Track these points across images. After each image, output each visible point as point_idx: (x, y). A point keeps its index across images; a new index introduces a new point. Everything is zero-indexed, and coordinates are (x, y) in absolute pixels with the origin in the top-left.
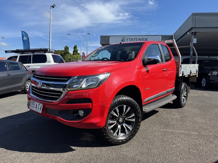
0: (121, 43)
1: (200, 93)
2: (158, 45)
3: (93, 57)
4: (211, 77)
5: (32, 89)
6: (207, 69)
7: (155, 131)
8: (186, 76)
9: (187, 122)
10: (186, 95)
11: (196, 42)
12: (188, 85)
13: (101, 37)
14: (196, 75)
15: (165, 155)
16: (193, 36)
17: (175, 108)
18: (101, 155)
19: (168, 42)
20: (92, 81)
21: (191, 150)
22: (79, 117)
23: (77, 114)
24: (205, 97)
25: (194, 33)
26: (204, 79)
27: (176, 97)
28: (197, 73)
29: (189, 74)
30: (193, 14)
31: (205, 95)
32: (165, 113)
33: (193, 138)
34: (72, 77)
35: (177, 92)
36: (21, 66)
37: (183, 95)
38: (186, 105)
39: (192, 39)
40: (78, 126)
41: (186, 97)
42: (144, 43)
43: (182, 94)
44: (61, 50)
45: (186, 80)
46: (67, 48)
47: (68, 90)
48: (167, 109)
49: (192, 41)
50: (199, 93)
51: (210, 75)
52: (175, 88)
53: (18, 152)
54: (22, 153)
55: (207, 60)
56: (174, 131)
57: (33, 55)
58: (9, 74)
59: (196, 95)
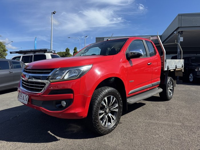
0: (108, 40)
1: (188, 87)
2: (142, 41)
3: (83, 53)
4: (198, 72)
5: (23, 83)
6: (194, 65)
7: (140, 122)
8: (171, 71)
9: (172, 113)
10: (172, 89)
11: (182, 41)
12: (174, 79)
13: (97, 38)
14: (182, 70)
15: (146, 145)
16: (180, 35)
17: (162, 101)
18: (83, 145)
19: (153, 39)
20: (75, 73)
21: (173, 140)
22: (61, 107)
23: (60, 105)
24: (192, 91)
25: (180, 32)
26: (191, 74)
27: (162, 90)
28: (183, 68)
29: (175, 68)
30: (179, 15)
31: (192, 89)
32: (151, 105)
33: (176, 128)
34: (54, 69)
35: (163, 85)
36: (22, 65)
37: (169, 89)
38: (173, 98)
39: (179, 38)
40: (60, 116)
41: (172, 90)
42: (128, 38)
43: (168, 87)
44: (62, 52)
45: (172, 74)
46: (68, 50)
47: (51, 81)
48: (154, 102)
49: (179, 39)
50: (186, 88)
51: (196, 70)
52: (161, 82)
53: (5, 141)
54: (9, 142)
55: (193, 57)
56: (159, 122)
57: (34, 55)
58: (11, 71)
59: (184, 89)
